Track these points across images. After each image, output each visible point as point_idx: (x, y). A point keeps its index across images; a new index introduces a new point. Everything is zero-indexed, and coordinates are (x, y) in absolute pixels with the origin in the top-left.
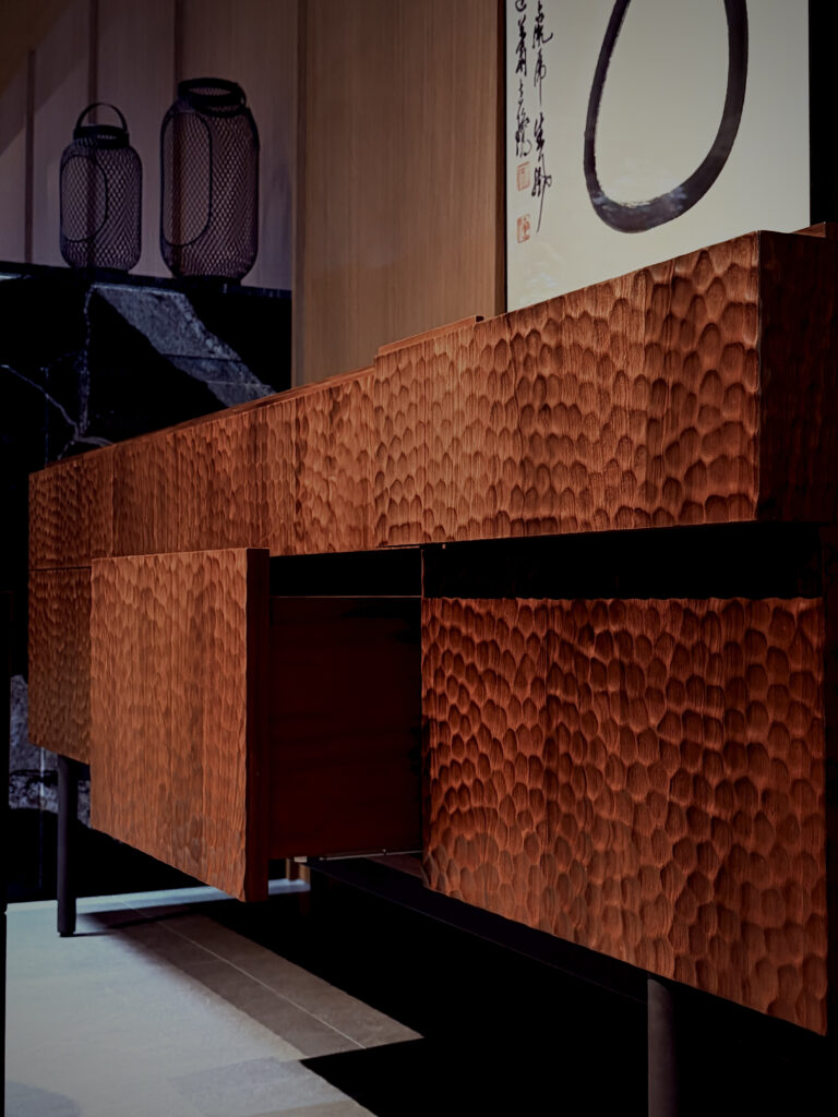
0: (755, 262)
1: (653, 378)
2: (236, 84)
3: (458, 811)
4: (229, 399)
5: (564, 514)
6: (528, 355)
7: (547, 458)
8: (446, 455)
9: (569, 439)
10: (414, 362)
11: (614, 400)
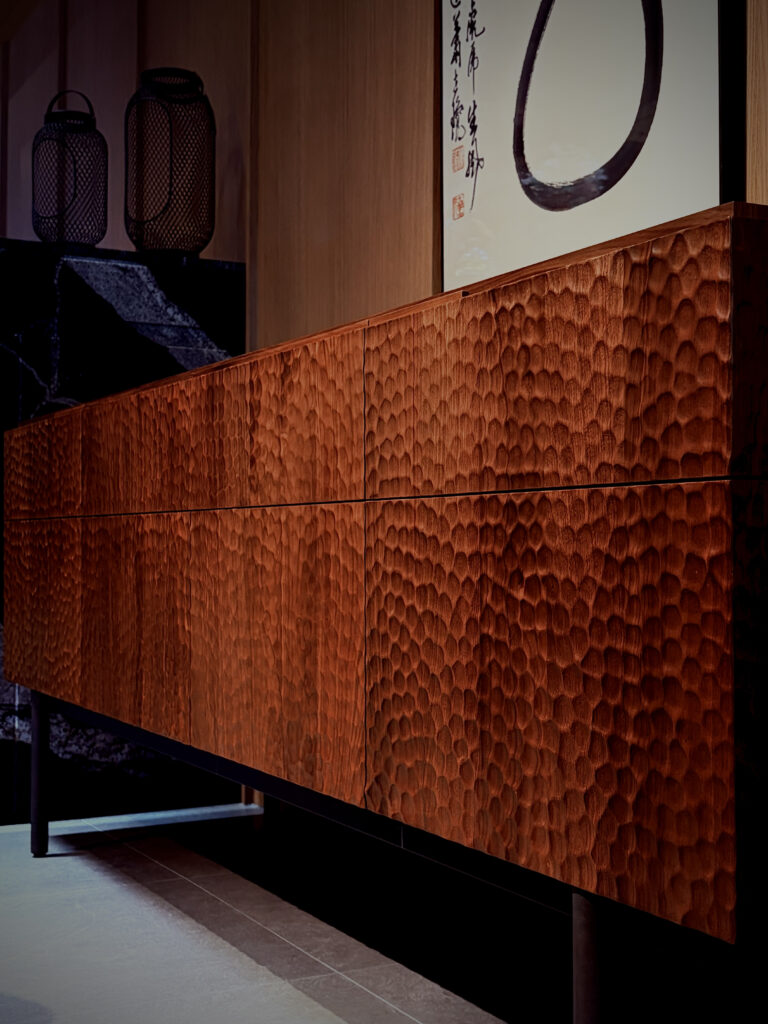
0: (727, 245)
1: (632, 347)
2: (194, 74)
3: (399, 740)
4: (188, 363)
5: (546, 470)
6: (512, 327)
7: (531, 420)
8: (434, 417)
9: (551, 402)
10: (403, 332)
11: (594, 367)
